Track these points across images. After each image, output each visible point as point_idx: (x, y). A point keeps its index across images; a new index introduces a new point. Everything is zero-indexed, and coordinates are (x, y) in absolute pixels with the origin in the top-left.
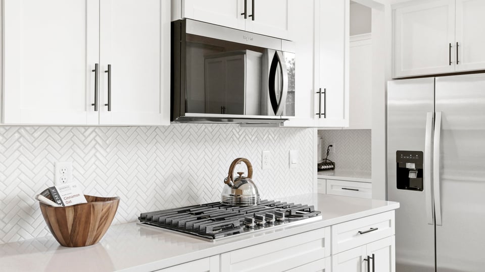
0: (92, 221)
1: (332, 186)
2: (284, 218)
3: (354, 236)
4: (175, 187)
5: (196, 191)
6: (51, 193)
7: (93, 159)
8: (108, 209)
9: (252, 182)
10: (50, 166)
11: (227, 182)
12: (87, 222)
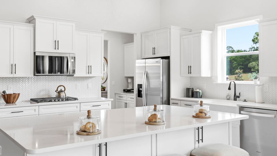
0: (11, 98)
1: (128, 97)
2: (64, 100)
3: (91, 107)
4: (43, 93)
5: (51, 94)
6: (4, 92)
7: (19, 85)
8: (15, 95)
9: (65, 92)
10: (7, 86)
11: (56, 91)
12: (10, 98)
